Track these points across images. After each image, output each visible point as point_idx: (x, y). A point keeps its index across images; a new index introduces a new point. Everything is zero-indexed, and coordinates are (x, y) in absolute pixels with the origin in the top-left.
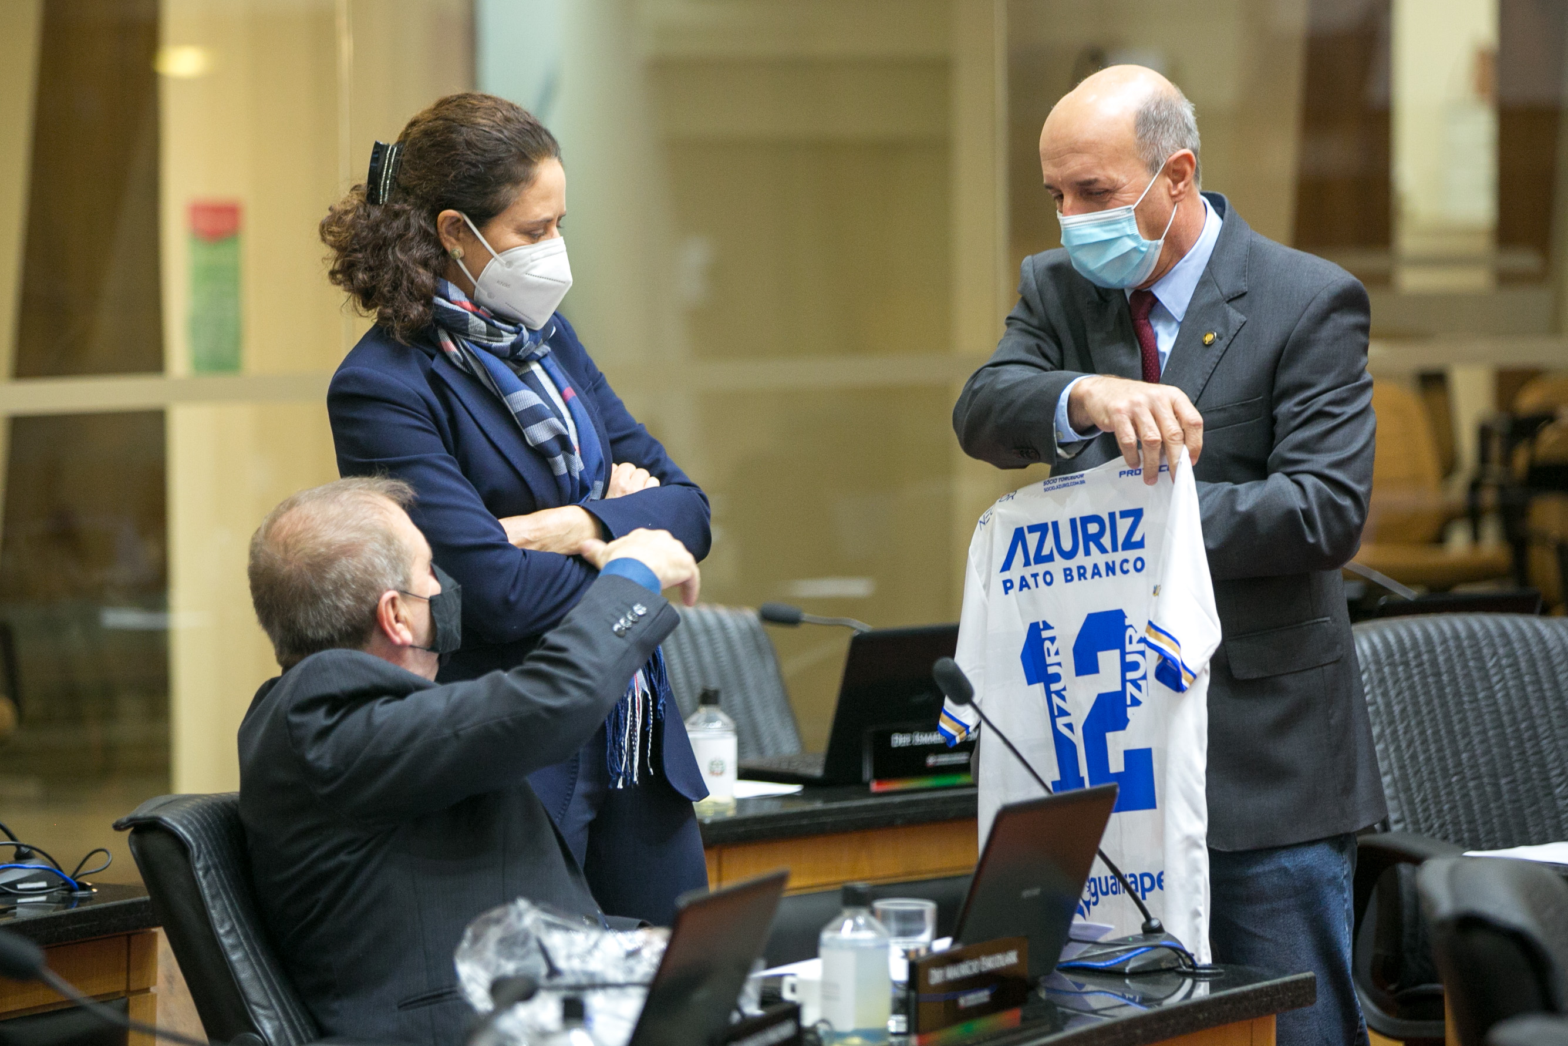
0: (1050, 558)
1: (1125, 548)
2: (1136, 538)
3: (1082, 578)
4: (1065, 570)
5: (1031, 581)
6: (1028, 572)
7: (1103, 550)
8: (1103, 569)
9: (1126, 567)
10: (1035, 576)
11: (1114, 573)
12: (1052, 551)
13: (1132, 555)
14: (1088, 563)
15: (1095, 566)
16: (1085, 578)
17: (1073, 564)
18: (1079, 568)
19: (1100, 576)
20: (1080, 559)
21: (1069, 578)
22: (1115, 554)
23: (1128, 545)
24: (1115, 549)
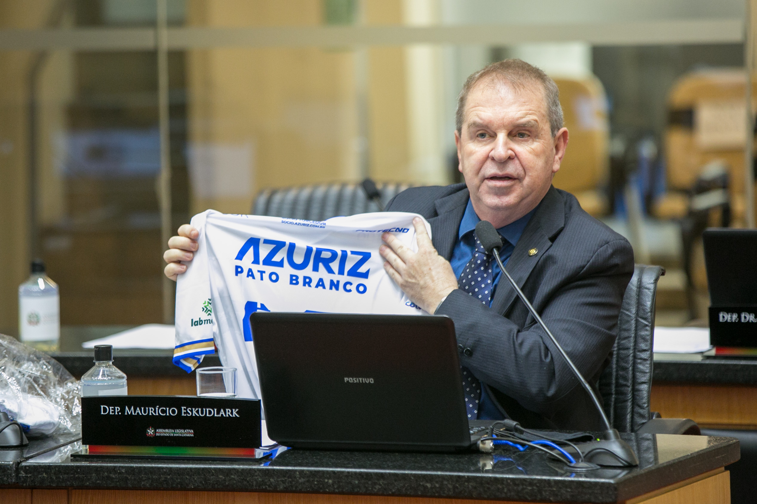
0: (280, 264)
1: (351, 273)
2: (363, 269)
3: (307, 285)
4: (292, 276)
5: (257, 275)
6: (255, 268)
7: (330, 271)
8: (327, 284)
9: (348, 287)
10: (262, 272)
11: (337, 289)
12: (283, 260)
13: (356, 281)
14: (315, 277)
15: (321, 280)
16: (310, 286)
17: (301, 274)
18: (305, 278)
19: (324, 288)
20: (308, 271)
21: (294, 282)
22: (341, 276)
23: (353, 272)
24: (341, 272)
